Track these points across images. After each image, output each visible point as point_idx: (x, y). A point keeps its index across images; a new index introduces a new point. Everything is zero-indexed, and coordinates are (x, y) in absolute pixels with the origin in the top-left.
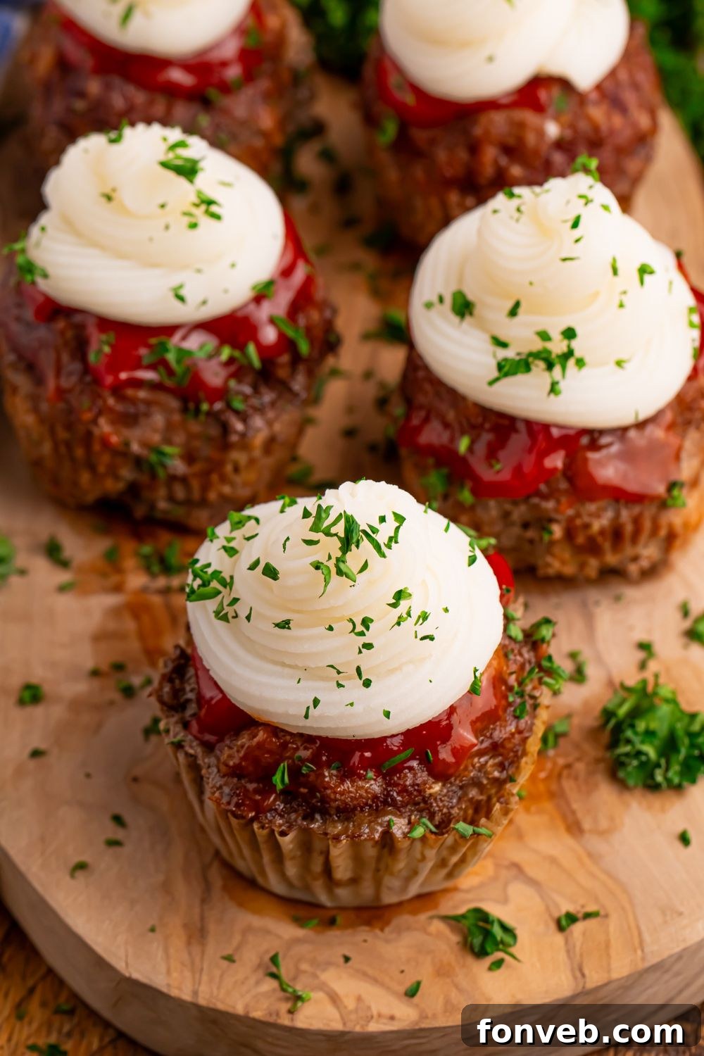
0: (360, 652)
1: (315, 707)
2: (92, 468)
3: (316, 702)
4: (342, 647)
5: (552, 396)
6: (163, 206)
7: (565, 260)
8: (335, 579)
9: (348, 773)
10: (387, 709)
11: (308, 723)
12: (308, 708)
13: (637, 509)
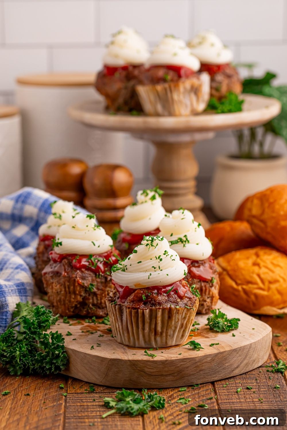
0: (159, 262)
1: (150, 275)
2: (74, 293)
3: (151, 274)
4: (155, 263)
5: (184, 247)
6: (87, 226)
7: (182, 219)
8: (151, 247)
9: (159, 293)
10: (167, 274)
11: (149, 280)
12: (149, 276)
13: (205, 283)
